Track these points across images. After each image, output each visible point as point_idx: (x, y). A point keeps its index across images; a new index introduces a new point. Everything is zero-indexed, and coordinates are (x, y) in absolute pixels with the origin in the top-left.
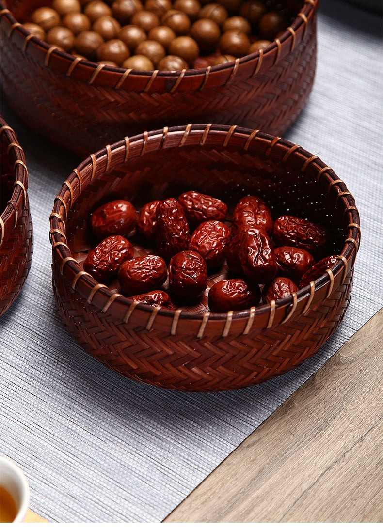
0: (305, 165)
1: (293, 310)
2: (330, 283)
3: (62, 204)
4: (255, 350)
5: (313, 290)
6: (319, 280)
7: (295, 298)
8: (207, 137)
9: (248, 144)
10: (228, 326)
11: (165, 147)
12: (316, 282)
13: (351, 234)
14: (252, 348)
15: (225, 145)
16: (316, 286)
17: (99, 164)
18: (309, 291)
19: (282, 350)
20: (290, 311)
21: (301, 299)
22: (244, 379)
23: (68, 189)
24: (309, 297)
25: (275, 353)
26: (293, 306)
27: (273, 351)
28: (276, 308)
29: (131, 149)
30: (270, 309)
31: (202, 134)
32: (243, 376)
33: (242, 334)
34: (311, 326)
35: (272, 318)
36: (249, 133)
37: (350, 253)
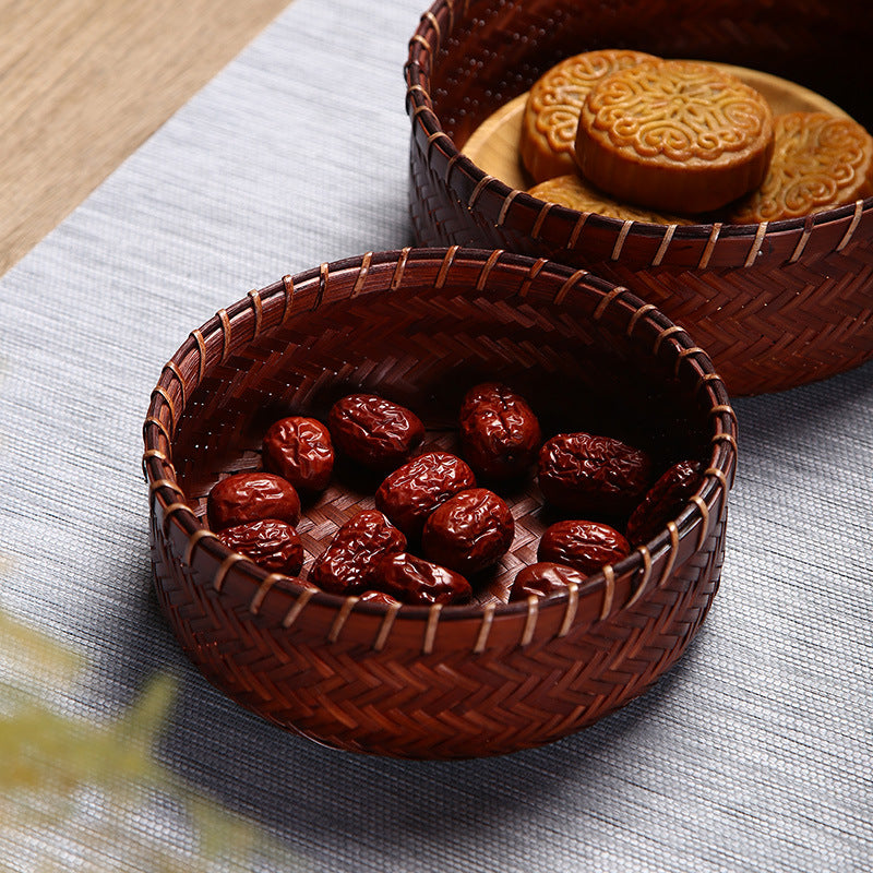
0: (603, 306)
1: (646, 580)
2: (702, 523)
3: (161, 432)
4: (578, 665)
5: (676, 537)
6: (683, 518)
7: (647, 557)
8: (405, 275)
9: (483, 279)
10: (532, 624)
11: (325, 301)
12: (678, 523)
13: (720, 427)
14: (574, 661)
15: (439, 284)
16: (680, 530)
17: (210, 348)
18: (669, 541)
19: (627, 659)
20: (641, 581)
21: (657, 556)
22: (560, 723)
23: (165, 402)
24: (669, 552)
25: (614, 668)
26: (644, 574)
27: (612, 662)
28: (616, 578)
29: (265, 313)
30: (604, 582)
31: (394, 269)
32: (559, 717)
33: (555, 637)
34: (672, 607)
35: (609, 599)
37: (727, 461)
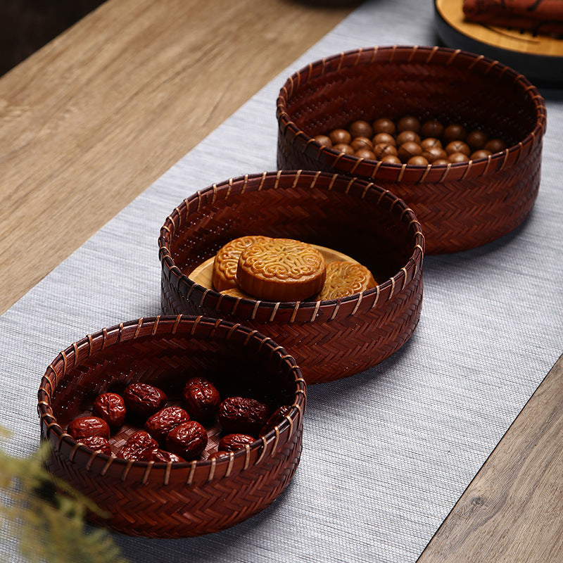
0: (248, 339)
1: (264, 451)
2: (290, 427)
3: (46, 394)
4: (235, 491)
5: (278, 433)
6: (281, 425)
7: (265, 441)
8: (158, 327)
9: (194, 329)
10: (213, 470)
11: (122, 340)
12: (279, 427)
13: (299, 387)
14: (233, 489)
15: (174, 332)
16: (280, 430)
17: (69, 359)
18: (275, 434)
19: (257, 489)
20: (262, 452)
21: (269, 441)
22: (227, 519)
23: (48, 382)
24: (275, 439)
25: (251, 493)
26: (263, 449)
27: (250, 491)
28: (251, 450)
29: (94, 344)
30: (246, 452)
31: (153, 325)
32: (226, 517)
33: (224, 477)
34: (277, 467)
35: (248, 459)
36: (194, 319)
37: (301, 401)
